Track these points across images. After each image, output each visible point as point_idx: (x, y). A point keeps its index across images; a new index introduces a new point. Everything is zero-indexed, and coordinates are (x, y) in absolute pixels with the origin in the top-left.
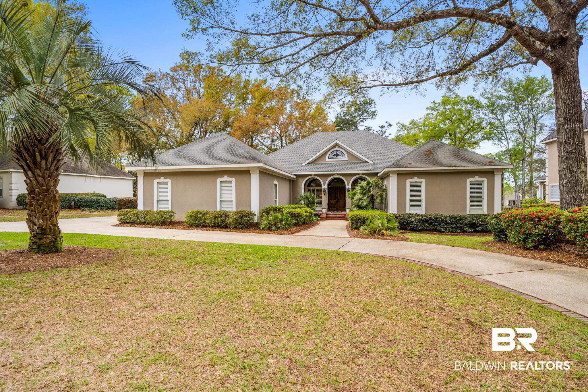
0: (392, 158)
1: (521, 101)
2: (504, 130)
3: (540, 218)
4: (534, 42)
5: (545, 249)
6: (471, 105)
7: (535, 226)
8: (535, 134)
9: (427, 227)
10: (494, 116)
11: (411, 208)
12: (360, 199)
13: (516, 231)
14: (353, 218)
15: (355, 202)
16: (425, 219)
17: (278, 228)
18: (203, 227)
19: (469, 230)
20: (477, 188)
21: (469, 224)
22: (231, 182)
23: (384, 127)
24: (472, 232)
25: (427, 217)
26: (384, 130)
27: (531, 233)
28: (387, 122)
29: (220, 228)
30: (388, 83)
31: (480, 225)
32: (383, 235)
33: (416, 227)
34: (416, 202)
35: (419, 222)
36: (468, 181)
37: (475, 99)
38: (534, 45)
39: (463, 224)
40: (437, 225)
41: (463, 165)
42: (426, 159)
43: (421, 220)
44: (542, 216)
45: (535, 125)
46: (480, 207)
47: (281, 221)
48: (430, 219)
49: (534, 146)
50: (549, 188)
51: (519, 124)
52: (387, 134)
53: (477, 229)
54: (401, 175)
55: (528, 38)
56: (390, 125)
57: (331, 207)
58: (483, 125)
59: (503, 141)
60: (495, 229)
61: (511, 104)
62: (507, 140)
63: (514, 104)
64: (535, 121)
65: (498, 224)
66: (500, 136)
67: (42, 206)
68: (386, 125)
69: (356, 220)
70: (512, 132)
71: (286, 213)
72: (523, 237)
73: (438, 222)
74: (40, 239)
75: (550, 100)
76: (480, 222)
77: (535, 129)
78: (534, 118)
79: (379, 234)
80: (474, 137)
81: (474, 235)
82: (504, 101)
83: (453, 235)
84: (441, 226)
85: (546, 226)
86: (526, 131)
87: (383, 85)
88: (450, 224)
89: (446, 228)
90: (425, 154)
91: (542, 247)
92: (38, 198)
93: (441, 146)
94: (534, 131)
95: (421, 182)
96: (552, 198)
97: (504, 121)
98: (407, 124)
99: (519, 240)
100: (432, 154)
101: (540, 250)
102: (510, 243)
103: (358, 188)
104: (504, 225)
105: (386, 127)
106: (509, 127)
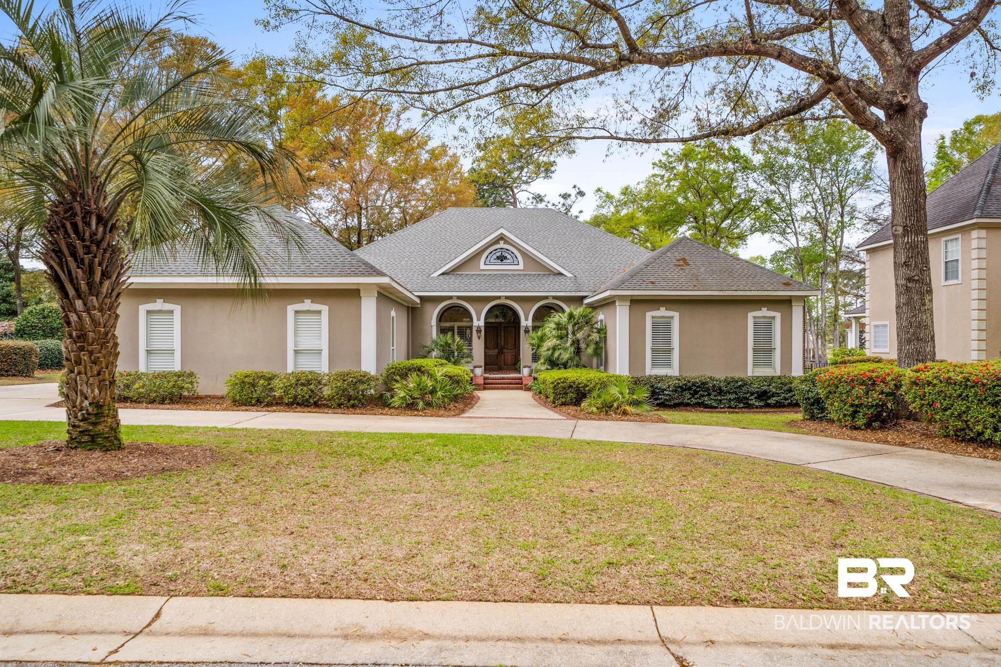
0: (607, 269)
1: (820, 161)
2: (791, 215)
3: (874, 381)
4: (864, 108)
5: (881, 428)
6: (734, 163)
7: (867, 393)
8: (842, 226)
9: (688, 399)
10: (773, 188)
11: (654, 365)
12: (554, 349)
13: (842, 401)
14: (559, 383)
15: (545, 353)
16: (686, 385)
17: (429, 404)
18: (269, 405)
19: (757, 404)
20: (764, 329)
21: (757, 392)
22: (319, 312)
23: (570, 195)
24: (761, 407)
25: (689, 382)
26: (569, 202)
27: (862, 404)
28: (575, 187)
29: (308, 406)
30: (622, 136)
31: (773, 395)
32: (625, 413)
33: (670, 400)
34: (662, 354)
35: (676, 391)
36: (751, 315)
37: (742, 154)
38: (864, 113)
39: (747, 393)
40: (705, 396)
41: (741, 287)
42: (678, 274)
43: (679, 387)
44: (877, 377)
45: (843, 207)
46: (769, 364)
47: (433, 392)
48: (693, 385)
49: (840, 248)
50: (870, 329)
51: (815, 205)
52: (574, 212)
53: (769, 402)
54: (638, 303)
55: (856, 101)
56: (581, 194)
57: (491, 364)
58: (754, 204)
59: (789, 236)
60: (806, 399)
61: (803, 167)
62: (796, 234)
63: (807, 166)
64: (842, 202)
65: (812, 392)
66: (783, 227)
67: (98, 363)
68: (573, 192)
69: (564, 388)
70: (804, 219)
71: (442, 376)
72: (851, 409)
73: (708, 389)
74: (95, 424)
75: (866, 163)
76: (774, 390)
77: (842, 216)
78: (841, 196)
79: (619, 411)
80: (738, 226)
81: (765, 412)
82: (791, 160)
83: (732, 412)
84: (712, 397)
85: (882, 393)
86: (827, 219)
87: (612, 137)
88: (726, 393)
89: (721, 401)
90: (676, 265)
91: (876, 424)
92: (90, 348)
93: (703, 252)
94: (839, 219)
95: (672, 317)
96: (875, 347)
97: (791, 199)
98: (616, 193)
99: (845, 415)
100: (688, 265)
101: (874, 429)
102: (832, 421)
103: (549, 327)
104: (822, 393)
105: (573, 197)
106: (800, 211)
